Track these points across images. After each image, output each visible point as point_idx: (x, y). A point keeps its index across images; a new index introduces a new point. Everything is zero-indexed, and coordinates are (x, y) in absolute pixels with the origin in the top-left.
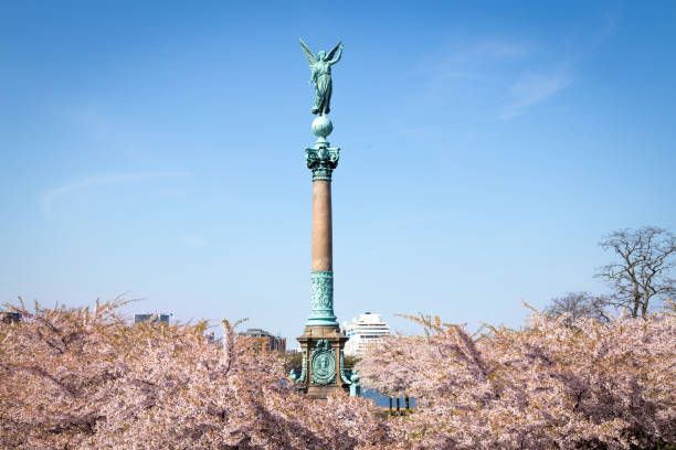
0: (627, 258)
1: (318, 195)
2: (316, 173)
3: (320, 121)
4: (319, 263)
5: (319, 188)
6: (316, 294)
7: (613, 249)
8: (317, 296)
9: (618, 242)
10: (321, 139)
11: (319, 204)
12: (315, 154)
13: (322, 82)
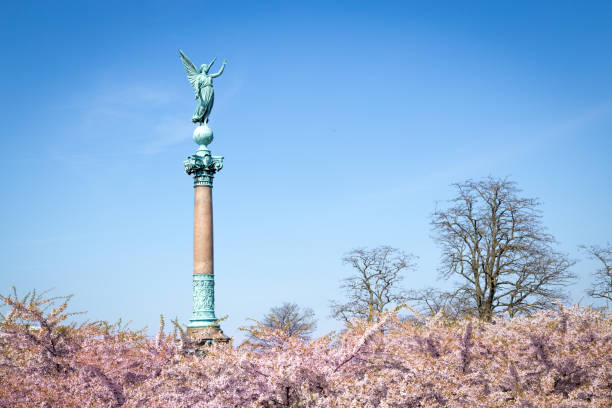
0: (364, 273)
1: (202, 201)
2: (200, 179)
3: (202, 130)
4: (202, 266)
5: (202, 193)
6: (200, 296)
7: (351, 265)
8: (201, 299)
9: (360, 258)
10: (203, 147)
11: (202, 209)
12: (200, 161)
13: (206, 93)
